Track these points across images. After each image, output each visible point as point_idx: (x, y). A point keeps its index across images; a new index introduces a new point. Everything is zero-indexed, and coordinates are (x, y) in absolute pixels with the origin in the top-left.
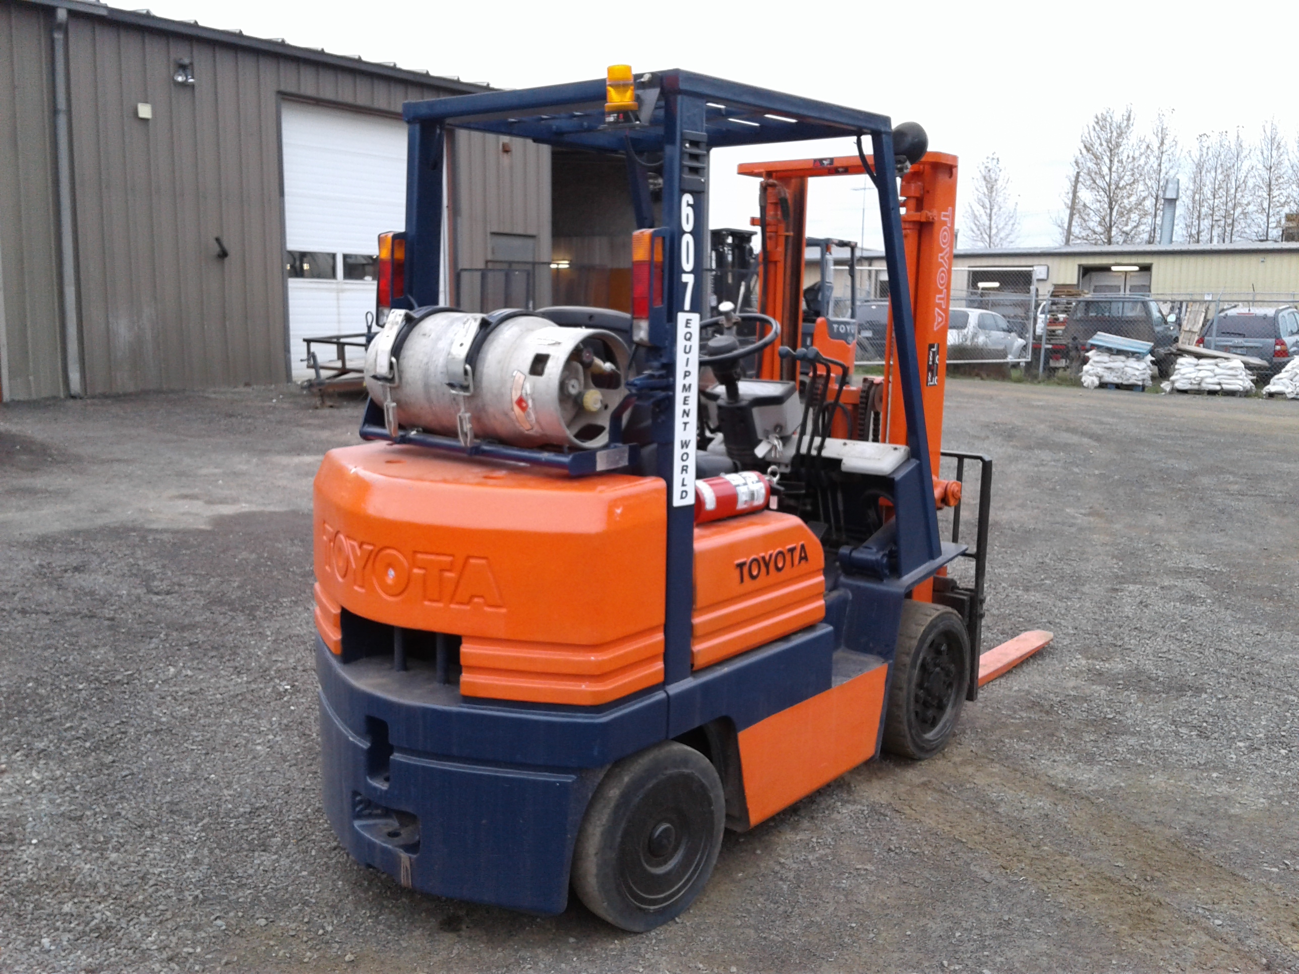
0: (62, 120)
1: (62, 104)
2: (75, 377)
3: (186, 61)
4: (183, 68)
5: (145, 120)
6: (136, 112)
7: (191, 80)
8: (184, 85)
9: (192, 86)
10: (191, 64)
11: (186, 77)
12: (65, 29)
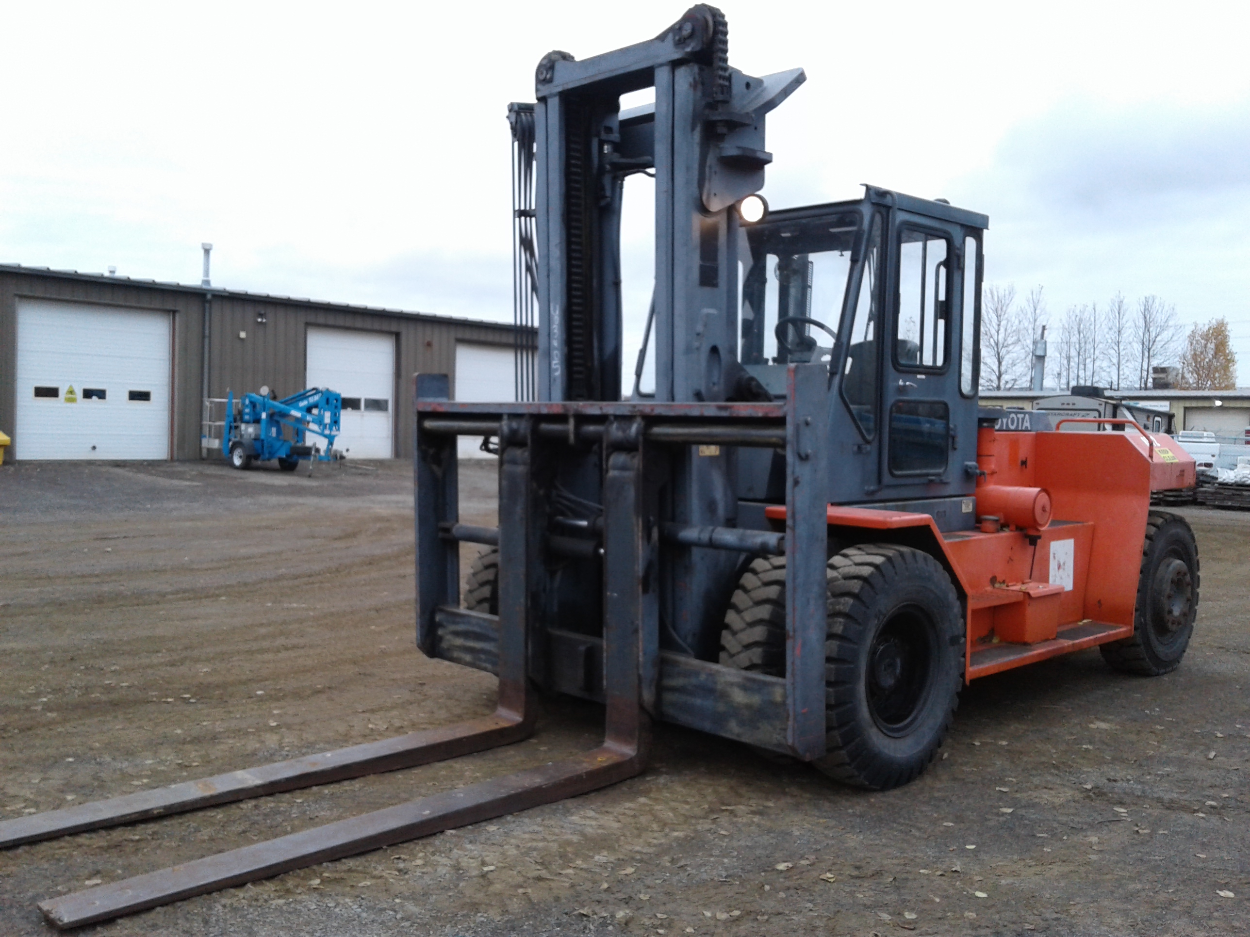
0: (207, 340)
1: (207, 332)
3: (263, 312)
4: (261, 315)
5: (242, 340)
6: (239, 335)
7: (264, 320)
8: (261, 323)
9: (265, 323)
10: (265, 314)
11: (262, 318)
12: (210, 302)
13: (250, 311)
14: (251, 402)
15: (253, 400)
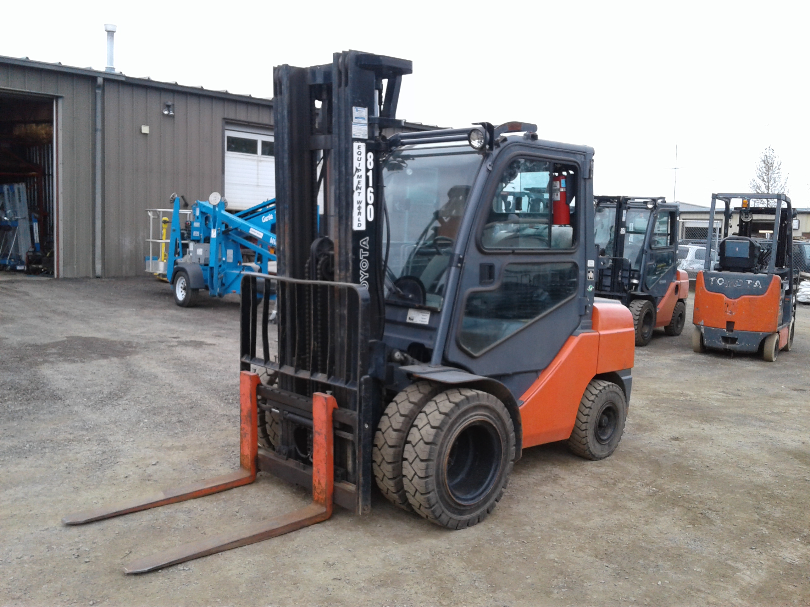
0: (99, 134)
1: (99, 126)
2: (99, 267)
3: (170, 103)
4: (168, 107)
5: (146, 134)
6: (140, 130)
7: (172, 113)
8: (168, 115)
9: (173, 117)
10: (173, 105)
11: (169, 111)
12: (103, 88)
13: (154, 100)
14: (202, 213)
15: (204, 210)
